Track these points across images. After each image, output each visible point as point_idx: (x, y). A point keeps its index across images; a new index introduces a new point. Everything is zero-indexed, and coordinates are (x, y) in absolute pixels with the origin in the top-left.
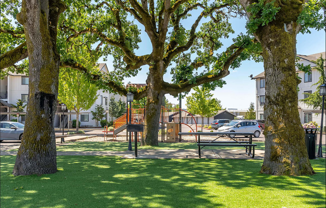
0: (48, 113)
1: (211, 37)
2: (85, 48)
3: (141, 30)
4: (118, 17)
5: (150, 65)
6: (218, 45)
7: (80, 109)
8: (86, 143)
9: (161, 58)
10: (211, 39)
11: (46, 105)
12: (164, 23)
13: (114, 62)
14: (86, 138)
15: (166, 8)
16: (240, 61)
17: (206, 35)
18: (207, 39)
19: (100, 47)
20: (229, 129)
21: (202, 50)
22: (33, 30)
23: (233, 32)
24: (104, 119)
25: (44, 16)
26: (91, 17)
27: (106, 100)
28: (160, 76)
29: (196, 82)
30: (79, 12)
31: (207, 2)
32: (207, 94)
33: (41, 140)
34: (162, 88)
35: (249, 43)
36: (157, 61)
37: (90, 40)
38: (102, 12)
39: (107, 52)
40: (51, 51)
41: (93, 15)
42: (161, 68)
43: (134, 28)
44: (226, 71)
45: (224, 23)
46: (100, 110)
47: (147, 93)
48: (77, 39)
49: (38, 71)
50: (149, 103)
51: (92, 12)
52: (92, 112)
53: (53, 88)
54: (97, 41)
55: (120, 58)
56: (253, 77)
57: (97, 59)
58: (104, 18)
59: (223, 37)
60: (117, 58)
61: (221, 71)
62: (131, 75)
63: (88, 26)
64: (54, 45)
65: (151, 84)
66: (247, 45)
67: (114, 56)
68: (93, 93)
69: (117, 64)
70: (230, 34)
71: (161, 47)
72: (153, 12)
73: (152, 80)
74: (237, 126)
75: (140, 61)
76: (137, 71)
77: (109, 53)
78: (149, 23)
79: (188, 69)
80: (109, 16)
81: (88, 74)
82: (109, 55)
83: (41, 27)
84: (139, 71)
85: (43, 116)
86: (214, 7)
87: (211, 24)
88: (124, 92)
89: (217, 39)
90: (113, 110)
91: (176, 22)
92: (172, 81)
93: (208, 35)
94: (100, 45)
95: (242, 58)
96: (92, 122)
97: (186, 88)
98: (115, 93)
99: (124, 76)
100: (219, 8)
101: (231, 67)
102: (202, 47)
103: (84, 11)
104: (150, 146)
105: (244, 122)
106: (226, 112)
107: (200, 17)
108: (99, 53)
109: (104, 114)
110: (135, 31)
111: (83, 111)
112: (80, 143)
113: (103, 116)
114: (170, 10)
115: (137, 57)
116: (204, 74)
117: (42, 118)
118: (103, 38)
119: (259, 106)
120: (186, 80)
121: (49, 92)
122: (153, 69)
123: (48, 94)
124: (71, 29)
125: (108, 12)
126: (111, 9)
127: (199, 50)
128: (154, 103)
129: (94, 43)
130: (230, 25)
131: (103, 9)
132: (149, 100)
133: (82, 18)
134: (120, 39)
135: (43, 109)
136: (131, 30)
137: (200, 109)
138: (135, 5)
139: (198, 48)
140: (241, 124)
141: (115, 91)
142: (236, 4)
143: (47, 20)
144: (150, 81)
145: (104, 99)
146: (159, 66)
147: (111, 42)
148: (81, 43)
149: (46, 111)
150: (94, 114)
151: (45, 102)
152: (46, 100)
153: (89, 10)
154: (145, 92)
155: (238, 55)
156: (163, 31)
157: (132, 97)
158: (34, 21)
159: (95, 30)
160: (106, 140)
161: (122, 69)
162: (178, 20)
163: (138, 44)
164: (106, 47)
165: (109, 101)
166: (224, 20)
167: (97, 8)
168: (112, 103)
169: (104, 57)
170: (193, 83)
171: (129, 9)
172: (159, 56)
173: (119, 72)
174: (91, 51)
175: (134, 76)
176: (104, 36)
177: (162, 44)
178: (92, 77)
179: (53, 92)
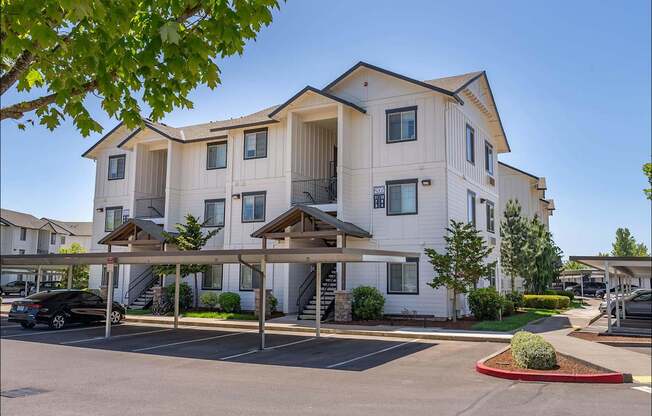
24: (484, 283)
27: (490, 210)
52: (430, 252)
90: (517, 250)
109: (485, 263)
113: (479, 272)
145: (481, 209)
150: (440, 262)
165: (499, 219)
168: (511, 224)
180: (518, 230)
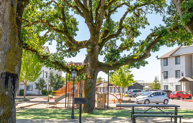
0: (11, 90)
1: (132, 28)
2: (35, 35)
3: (79, 22)
4: (63, 12)
5: (88, 48)
6: (138, 34)
7: (28, 82)
8: (33, 110)
9: (97, 43)
10: (132, 29)
11: (10, 83)
12: (101, 16)
13: (57, 46)
14: (32, 105)
15: (102, 5)
16: (159, 46)
17: (128, 26)
18: (129, 30)
19: (47, 34)
20: (145, 98)
21: (125, 37)
22: (3, 20)
23: (149, 24)
24: (44, 88)
25: (13, 8)
26: (42, 12)
27: (47, 74)
28: (96, 57)
29: (125, 62)
30: (32, 7)
31: (130, 2)
32: (126, 70)
33: (3, 115)
34: (97, 67)
35: (166, 32)
36: (94, 46)
37: (40, 29)
38: (51, 8)
39: (52, 38)
40: (17, 37)
41: (43, 11)
42: (97, 51)
43: (74, 20)
44: (148, 53)
45: (142, 18)
46: (42, 82)
47: (85, 71)
48: (29, 28)
49: (5, 54)
50: (87, 78)
51: (43, 8)
52: (36, 83)
53: (17, 68)
54: (45, 29)
55: (62, 43)
56: (158, 57)
57: (44, 43)
58: (52, 13)
59: (141, 28)
60: (59, 42)
61: (144, 54)
62: (71, 56)
63: (39, 19)
64: (19, 32)
65: (89, 64)
66: (165, 34)
67: (57, 41)
68: (39, 69)
69: (60, 47)
70: (146, 26)
71: (97, 35)
72: (91, 8)
73: (89, 60)
74: (151, 96)
75: (80, 45)
76: (77, 53)
77: (53, 39)
78: (88, 16)
79: (117, 52)
80: (56, 11)
81: (38, 55)
82: (53, 40)
83: (10, 17)
84: (78, 53)
85: (7, 93)
86: (137, 6)
87: (132, 18)
88: (66, 69)
89: (136, 29)
90: (52, 82)
91: (108, 16)
92: (104, 61)
93: (130, 26)
94: (47, 32)
95: (161, 44)
96: (35, 91)
97: (116, 67)
98: (60, 70)
99: (64, 56)
100: (140, 6)
101: (152, 51)
102: (125, 36)
103: (37, 7)
104: (87, 114)
105: (156, 92)
106: (137, 83)
107: (126, 13)
108: (46, 39)
109: (45, 85)
110: (75, 23)
111: (30, 83)
112: (28, 111)
113: (44, 86)
114: (105, 7)
115: (77, 42)
116: (130, 56)
117: (6, 95)
118: (51, 28)
119: (163, 79)
120: (115, 60)
121: (13, 72)
122: (91, 51)
123: (12, 74)
124: (26, 21)
125: (55, 8)
126: (58, 6)
127: (122, 37)
128: (91, 79)
129: (43, 31)
130: (146, 19)
131: (51, 6)
132: (86, 76)
133: (35, 12)
134: (64, 29)
135: (7, 87)
136: (72, 22)
137: (121, 82)
138: (78, 3)
139: (121, 36)
140: (153, 94)
141: (59, 69)
142: (152, 3)
143: (15, 11)
144: (88, 60)
145: (45, 74)
146: (95, 49)
147: (57, 30)
148: (32, 31)
149: (9, 89)
150: (37, 85)
151: (9, 80)
152: (10, 79)
153: (41, 7)
154: (84, 70)
155: (158, 41)
156: (99, 22)
157: (76, 74)
158: (5, 12)
159: (45, 21)
160: (48, 107)
161: (63, 51)
162: (109, 15)
163: (76, 32)
164: (52, 34)
165: (49, 75)
166: (142, 15)
167: (47, 5)
169: (50, 42)
170: (122, 63)
171: (73, 6)
172: (95, 41)
173: (60, 53)
174: (40, 37)
175: (74, 56)
176: (52, 26)
177: (98, 33)
178: (42, 57)
179: (16, 72)
180: (52, 77)
